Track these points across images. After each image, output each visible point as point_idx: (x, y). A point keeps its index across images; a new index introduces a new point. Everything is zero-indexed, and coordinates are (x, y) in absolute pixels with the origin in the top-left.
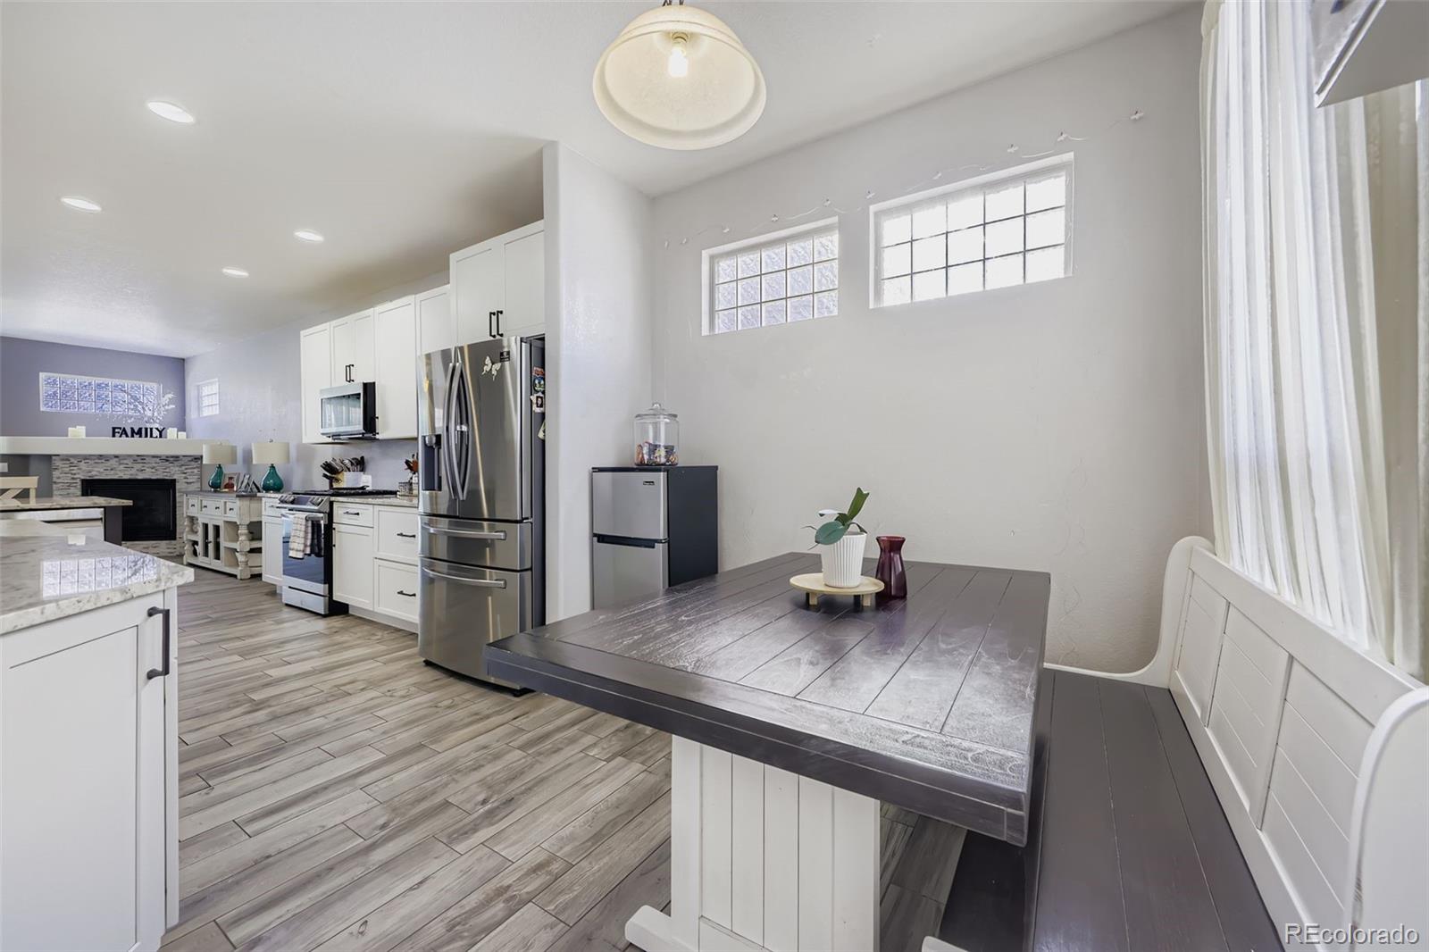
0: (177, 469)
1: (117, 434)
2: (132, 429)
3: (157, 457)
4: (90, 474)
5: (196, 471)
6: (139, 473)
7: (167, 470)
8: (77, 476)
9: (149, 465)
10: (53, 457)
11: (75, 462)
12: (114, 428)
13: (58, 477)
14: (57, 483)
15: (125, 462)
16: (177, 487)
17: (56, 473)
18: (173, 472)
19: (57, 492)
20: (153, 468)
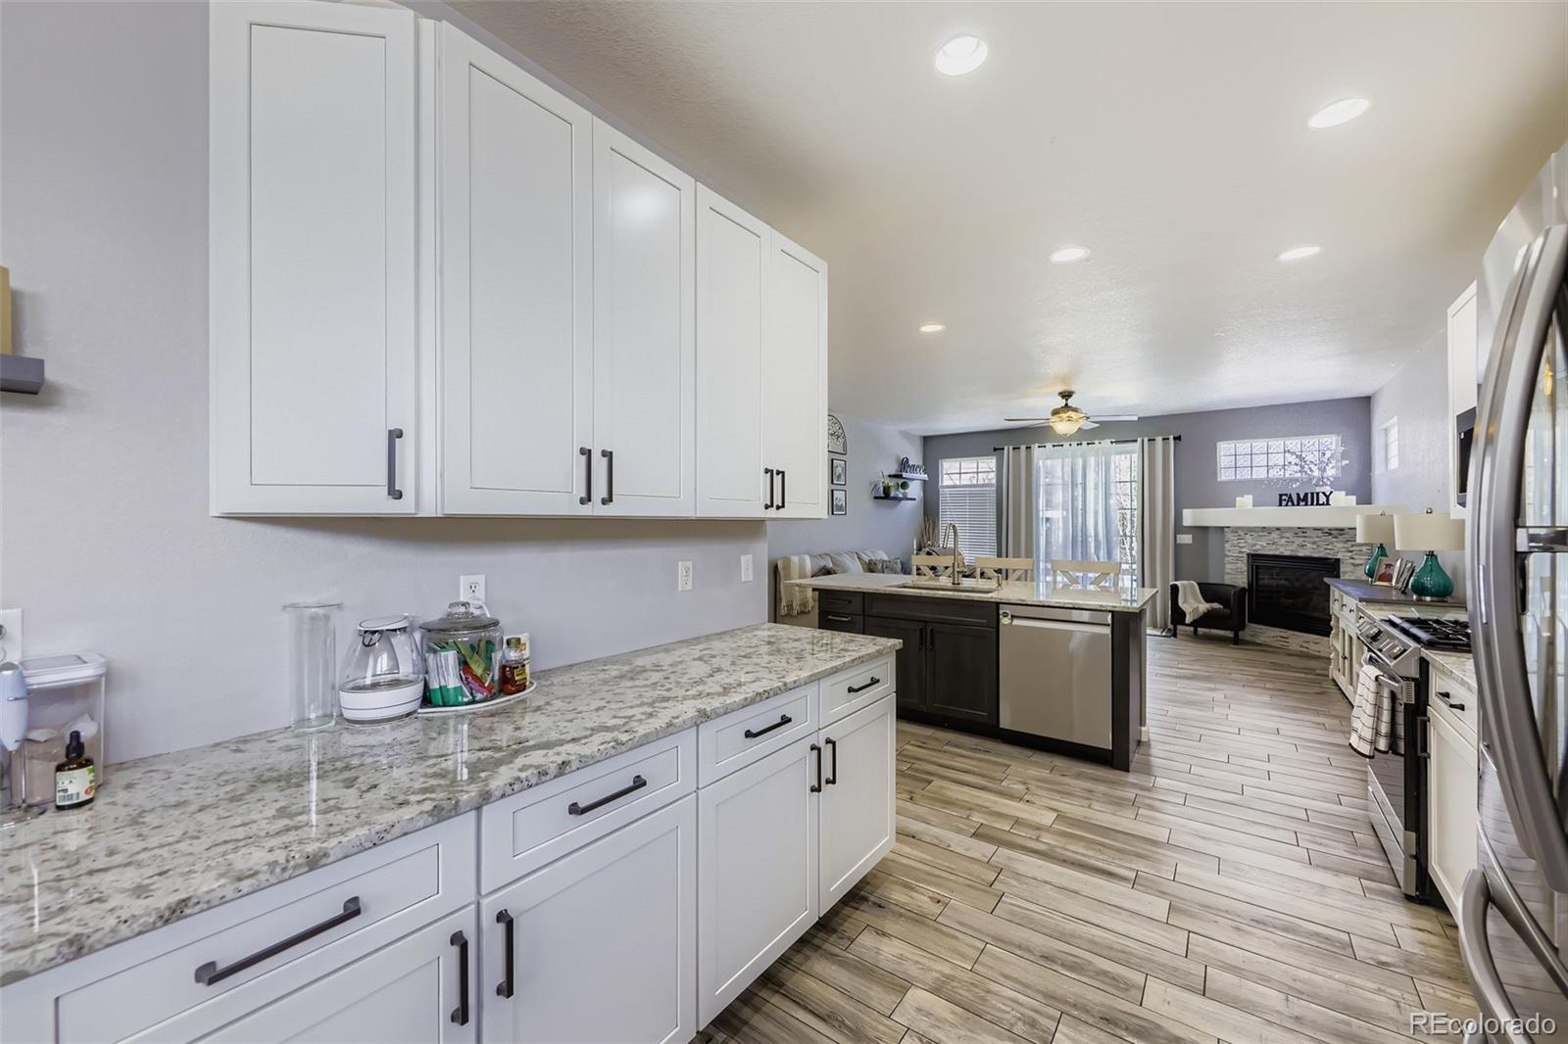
0: (1341, 545)
1: (1284, 503)
2: (1298, 494)
3: (1319, 529)
4: (1254, 548)
5: (1364, 549)
6: (1299, 549)
7: (1330, 547)
8: (1243, 550)
9: (1311, 540)
10: (1226, 529)
11: (1242, 534)
12: (1281, 496)
13: (1229, 551)
14: (1228, 556)
15: (1287, 535)
16: (1342, 569)
17: (1227, 546)
18: (1336, 550)
19: (1228, 566)
20: (1314, 543)
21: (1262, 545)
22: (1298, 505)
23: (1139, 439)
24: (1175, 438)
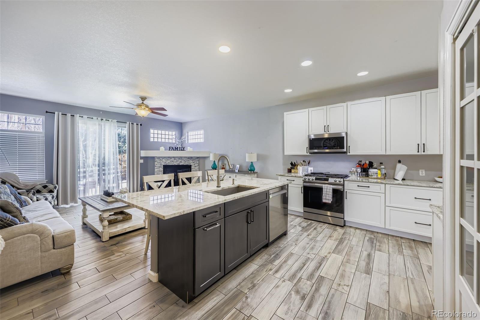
0: (192, 161)
1: (171, 150)
2: (175, 147)
3: (186, 157)
4: (166, 163)
5: (197, 162)
6: (181, 163)
7: (189, 162)
8: (161, 164)
9: (183, 160)
10: (155, 158)
11: (162, 159)
12: (170, 147)
13: (156, 164)
14: (156, 166)
15: (176, 159)
16: (192, 168)
17: (156, 163)
18: (190, 162)
19: (155, 170)
20: (184, 161)
21: (168, 162)
22: (175, 150)
23: (128, 123)
24: (140, 125)
